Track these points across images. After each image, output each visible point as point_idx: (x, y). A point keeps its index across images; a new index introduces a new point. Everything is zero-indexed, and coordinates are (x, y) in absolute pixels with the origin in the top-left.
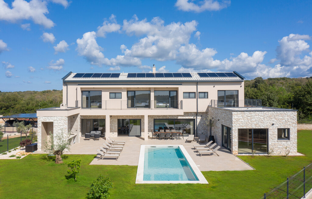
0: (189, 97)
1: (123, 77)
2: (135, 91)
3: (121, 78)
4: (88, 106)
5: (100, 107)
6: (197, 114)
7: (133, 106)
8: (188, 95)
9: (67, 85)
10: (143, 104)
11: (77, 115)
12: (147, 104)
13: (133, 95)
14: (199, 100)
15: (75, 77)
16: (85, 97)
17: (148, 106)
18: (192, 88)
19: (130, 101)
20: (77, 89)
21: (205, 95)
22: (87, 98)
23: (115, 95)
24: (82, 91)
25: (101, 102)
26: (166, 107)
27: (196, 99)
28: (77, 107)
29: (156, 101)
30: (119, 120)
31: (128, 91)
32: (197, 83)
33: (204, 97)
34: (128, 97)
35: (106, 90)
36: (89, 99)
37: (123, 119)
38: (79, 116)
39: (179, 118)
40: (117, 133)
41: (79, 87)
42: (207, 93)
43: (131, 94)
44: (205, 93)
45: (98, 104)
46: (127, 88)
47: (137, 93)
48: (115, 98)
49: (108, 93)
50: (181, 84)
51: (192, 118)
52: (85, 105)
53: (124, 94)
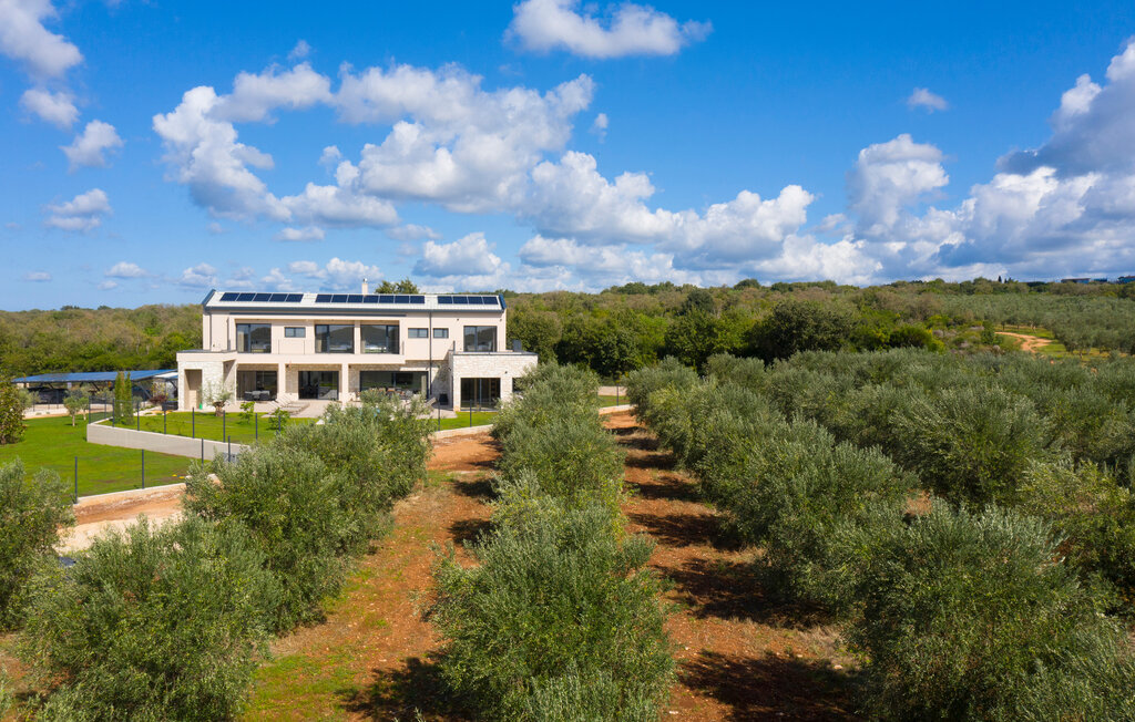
0: (418, 336)
1: (309, 301)
2: (328, 326)
3: (303, 304)
4: (247, 349)
5: (268, 350)
6: (431, 363)
7: (325, 349)
8: (417, 332)
9: (210, 314)
10: (343, 347)
11: (233, 361)
12: (350, 347)
13: (325, 331)
14: (433, 340)
15: (223, 299)
16: (241, 334)
17: (351, 351)
18: (422, 322)
19: (320, 342)
20: (228, 321)
21: (444, 332)
22: (246, 336)
23: (294, 331)
24: (237, 325)
25: (270, 343)
26: (382, 352)
27: (428, 340)
28: (229, 350)
29: (364, 342)
30: (301, 373)
31: (316, 326)
32: (430, 313)
33: (443, 337)
34: (316, 334)
35: (278, 322)
36: (249, 337)
37: (309, 372)
38: (236, 363)
39: (402, 369)
40: (297, 395)
41: (233, 318)
42: (447, 329)
43: (320, 330)
44: (443, 329)
45: (265, 347)
46: (315, 321)
47: (332, 329)
48: (294, 336)
49: (282, 328)
50: (404, 316)
51: (424, 369)
52: (241, 348)
53: (310, 331)
